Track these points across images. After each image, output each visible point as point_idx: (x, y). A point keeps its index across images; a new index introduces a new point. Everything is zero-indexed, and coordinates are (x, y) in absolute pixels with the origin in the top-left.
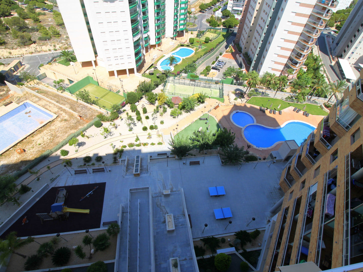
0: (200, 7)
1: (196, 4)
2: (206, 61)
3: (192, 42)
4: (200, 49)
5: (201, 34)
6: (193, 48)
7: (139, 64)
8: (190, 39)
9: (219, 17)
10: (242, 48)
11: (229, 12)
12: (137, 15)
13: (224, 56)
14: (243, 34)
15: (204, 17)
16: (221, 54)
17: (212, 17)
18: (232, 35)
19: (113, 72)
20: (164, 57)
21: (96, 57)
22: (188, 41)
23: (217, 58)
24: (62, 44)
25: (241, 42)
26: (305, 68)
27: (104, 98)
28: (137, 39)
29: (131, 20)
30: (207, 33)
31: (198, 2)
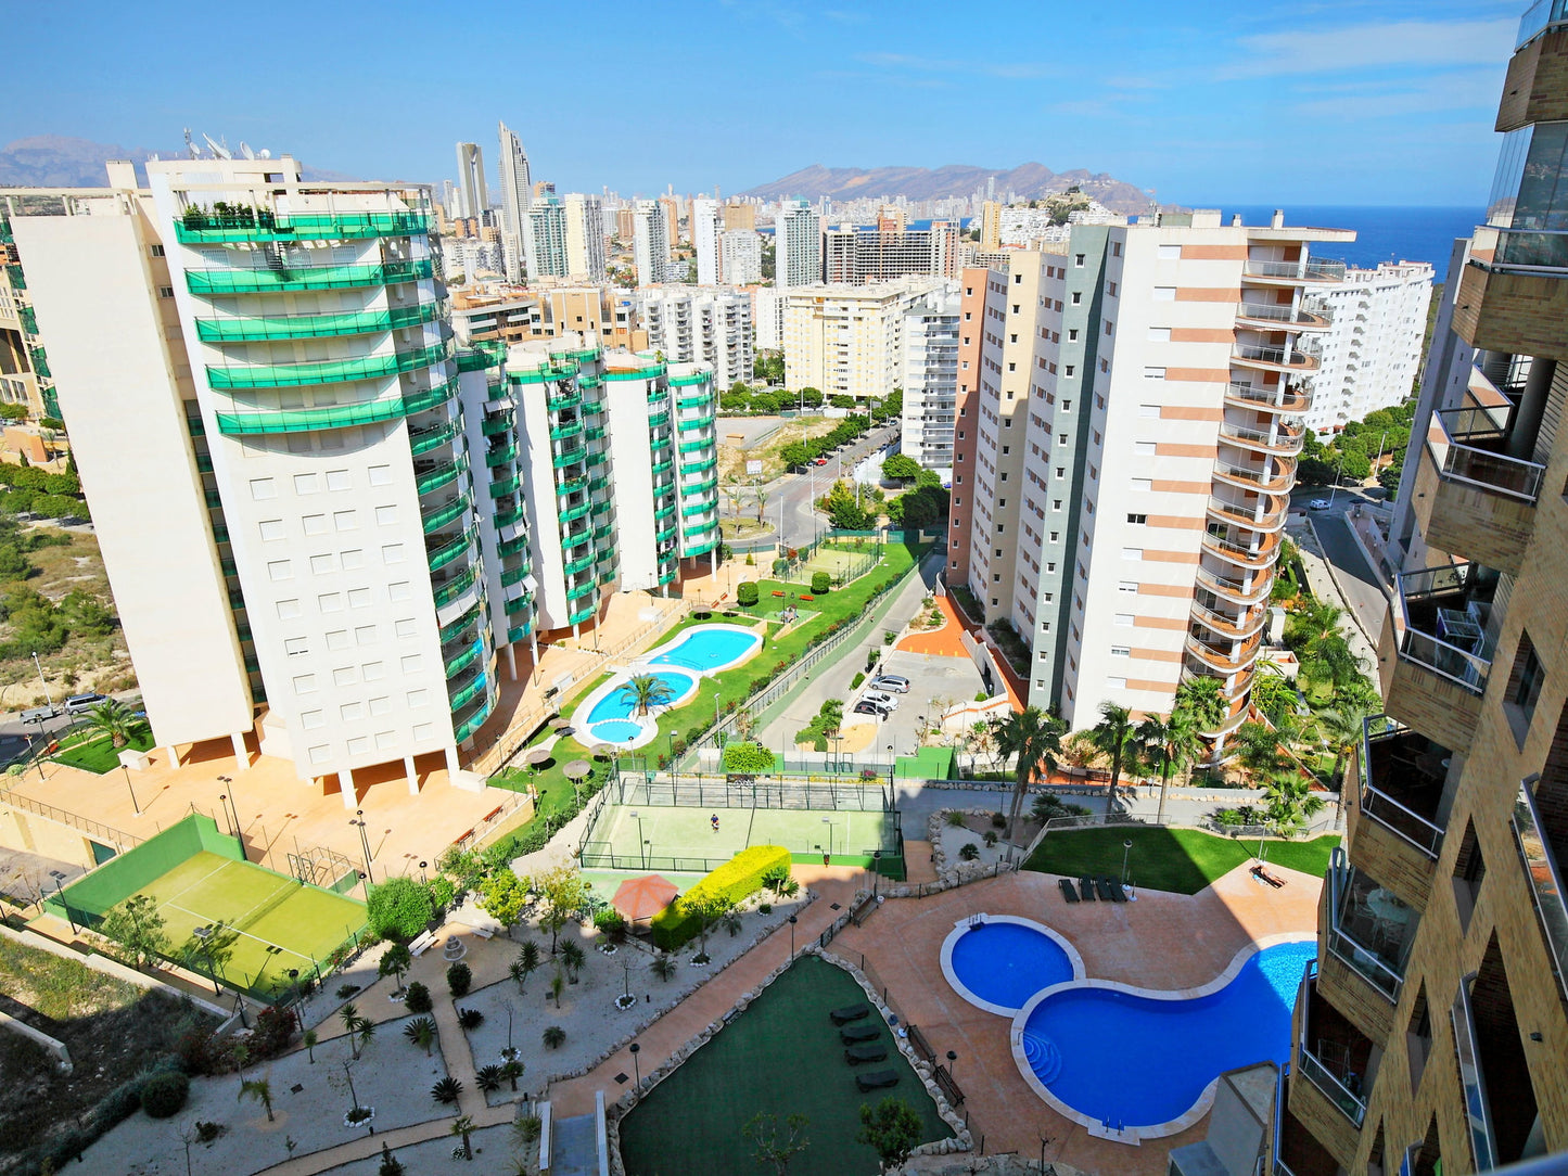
0: (784, 454)
1: (773, 443)
2: (821, 677)
3: (749, 599)
4: (788, 625)
5: (791, 558)
6: (752, 624)
7: (473, 725)
8: (742, 589)
9: (870, 487)
10: (982, 603)
11: (913, 463)
12: (459, 513)
13: (903, 646)
14: (976, 546)
15: (806, 490)
16: (889, 640)
17: (837, 488)
18: (934, 552)
19: (336, 777)
20: (609, 677)
21: (257, 713)
22: (733, 598)
23: (873, 658)
24: (111, 668)
25: (973, 579)
26: (1289, 660)
27: (256, 928)
28: (460, 614)
29: (428, 539)
30: (823, 553)
31: (780, 436)
